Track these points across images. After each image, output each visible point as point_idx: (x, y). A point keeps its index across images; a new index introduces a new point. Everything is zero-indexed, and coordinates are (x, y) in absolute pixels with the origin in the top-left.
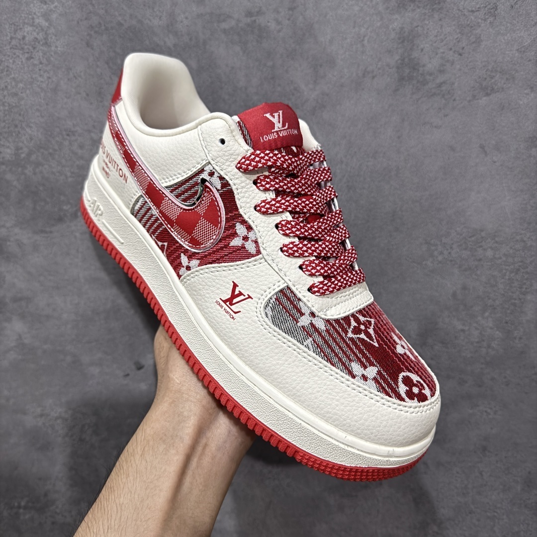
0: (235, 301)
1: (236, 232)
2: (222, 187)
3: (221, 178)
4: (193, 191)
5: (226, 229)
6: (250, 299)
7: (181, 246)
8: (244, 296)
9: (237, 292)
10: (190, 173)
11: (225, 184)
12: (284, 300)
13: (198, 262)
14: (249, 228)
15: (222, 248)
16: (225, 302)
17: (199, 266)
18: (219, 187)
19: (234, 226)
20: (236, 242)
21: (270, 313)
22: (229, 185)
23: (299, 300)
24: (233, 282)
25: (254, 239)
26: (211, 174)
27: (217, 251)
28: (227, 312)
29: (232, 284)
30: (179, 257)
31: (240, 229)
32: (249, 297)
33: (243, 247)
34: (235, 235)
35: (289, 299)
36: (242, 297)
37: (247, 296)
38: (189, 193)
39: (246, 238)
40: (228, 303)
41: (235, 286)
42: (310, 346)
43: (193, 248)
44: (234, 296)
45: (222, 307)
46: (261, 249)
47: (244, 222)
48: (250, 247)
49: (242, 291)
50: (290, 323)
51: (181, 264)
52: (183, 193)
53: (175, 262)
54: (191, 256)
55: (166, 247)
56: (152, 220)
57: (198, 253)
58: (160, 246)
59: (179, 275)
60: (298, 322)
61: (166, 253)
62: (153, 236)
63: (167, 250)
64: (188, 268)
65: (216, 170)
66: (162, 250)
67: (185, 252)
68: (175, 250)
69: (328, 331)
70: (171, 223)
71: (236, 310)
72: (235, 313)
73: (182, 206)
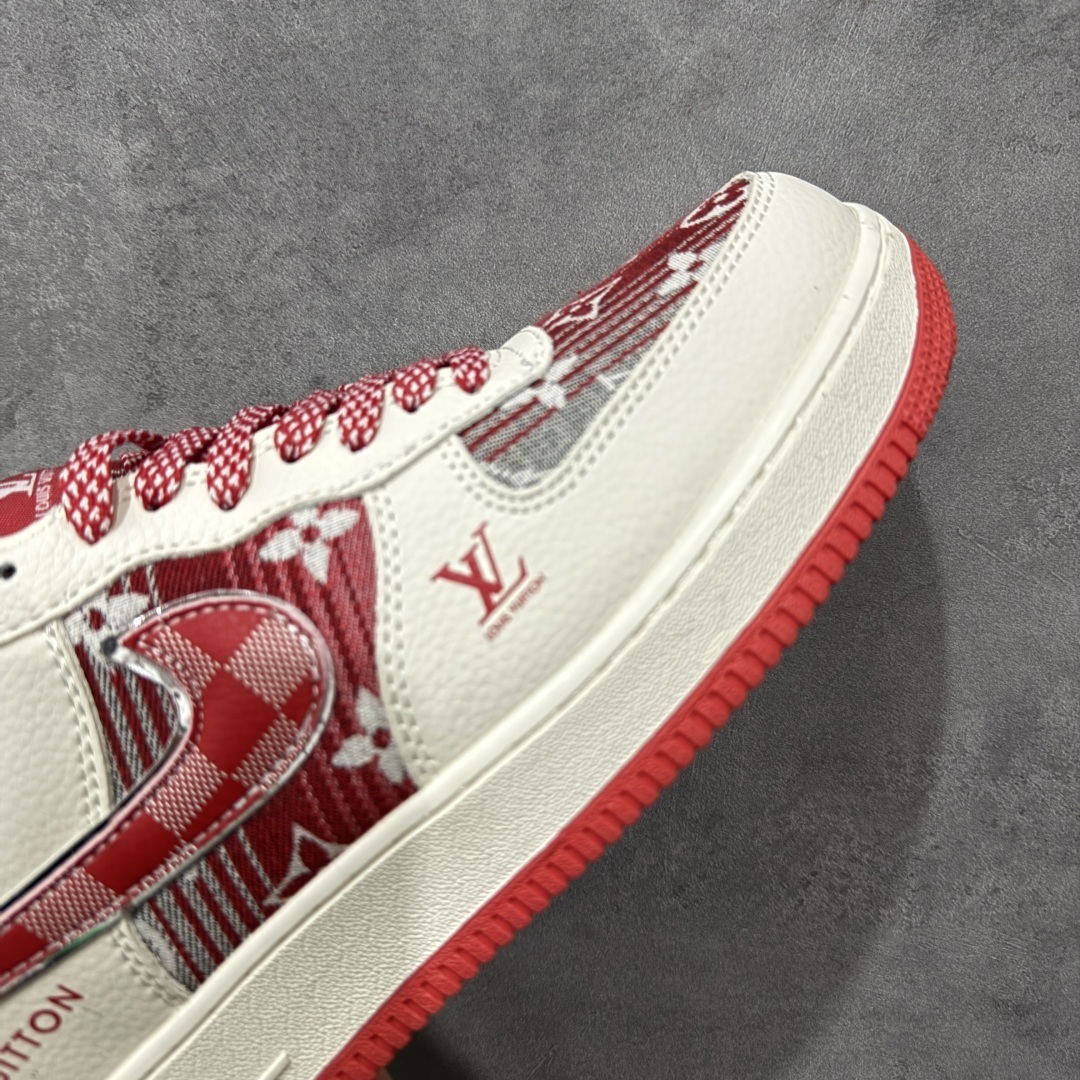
0: (488, 576)
1: (285, 562)
2: (143, 591)
3: (115, 589)
4: (137, 697)
5: (274, 590)
6: (486, 530)
7: (311, 764)
8: (475, 547)
9: (465, 570)
10: (83, 699)
11: (136, 579)
12: (495, 441)
13: (364, 695)
14: (281, 523)
15: (330, 608)
16: (490, 607)
17: (377, 695)
18: (142, 601)
19: (269, 568)
20: (317, 563)
21: (528, 475)
22: (142, 567)
23: (496, 409)
24: (435, 578)
25: (315, 512)
26: (97, 620)
27: (335, 623)
28: (522, 600)
29: (441, 582)
30: (342, 774)
31: (279, 549)
32: (480, 533)
33: (335, 543)
34: (294, 566)
35: (492, 431)
37: (478, 540)
38: (142, 712)
39: (310, 535)
40: (495, 598)
41: (445, 574)
42: (617, 376)
43: (321, 709)
44: (475, 580)
45: (505, 620)
46: (348, 492)
47: (260, 538)
48: (339, 522)
49: (463, 551)
50: (556, 424)
51: (368, 771)
52: (139, 736)
53: (360, 802)
54: (346, 723)
55: (309, 836)
56: (214, 885)
57: (338, 695)
58: (306, 870)
59: (406, 789)
60: (554, 409)
61: (328, 840)
62: (271, 900)
63: (319, 833)
64: (382, 738)
65: (88, 600)
66: (317, 861)
67: (329, 744)
68: (321, 790)
69: (580, 352)
70: (229, 792)
71: (516, 574)
72: (523, 574)
73: (181, 747)
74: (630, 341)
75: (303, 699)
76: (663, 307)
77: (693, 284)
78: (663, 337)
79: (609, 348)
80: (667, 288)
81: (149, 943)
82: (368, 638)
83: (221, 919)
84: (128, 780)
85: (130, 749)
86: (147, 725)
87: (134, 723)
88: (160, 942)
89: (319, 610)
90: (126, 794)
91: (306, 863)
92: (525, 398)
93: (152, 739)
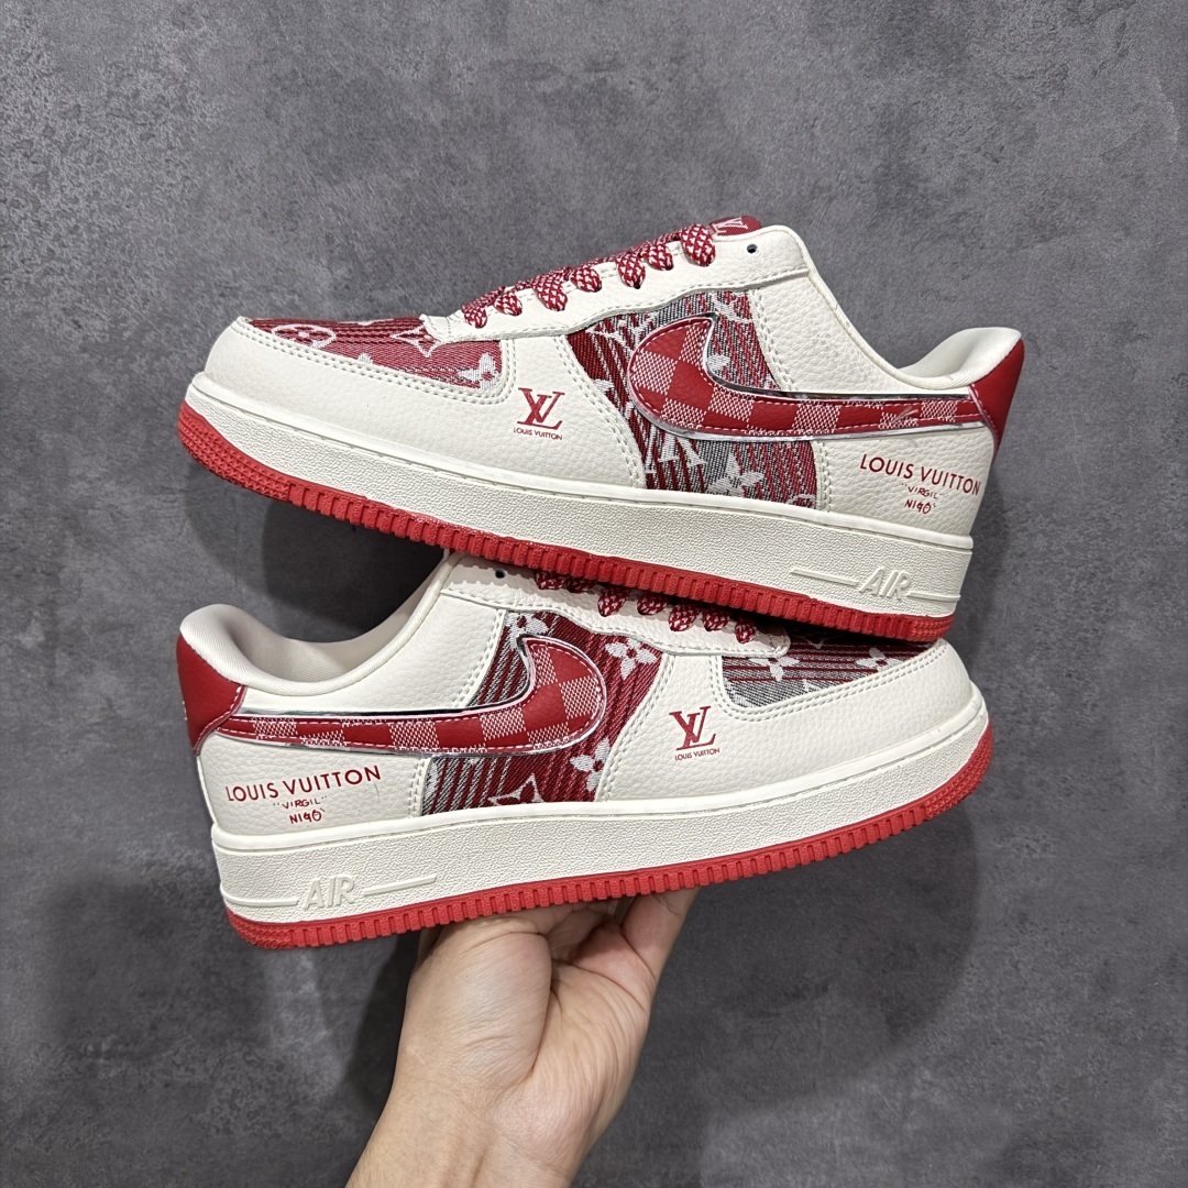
0: (696, 731)
1: (614, 658)
2: (549, 625)
3: (538, 615)
4: (513, 668)
5: (601, 666)
6: (708, 710)
7: (561, 753)
8: (698, 714)
9: (687, 720)
10: (492, 653)
11: (548, 618)
12: (739, 673)
13: (606, 740)
14: (622, 639)
15: (619, 693)
16: (687, 746)
17: (611, 746)
18: (545, 629)
19: (606, 655)
20: (627, 668)
21: (743, 700)
22: (554, 614)
23: (747, 658)
24: (671, 714)
25: (639, 645)
26: (522, 623)
27: (616, 701)
28: (702, 753)
29: (673, 717)
30: (570, 766)
31: (615, 650)
32: (705, 709)
33: (640, 665)
34: (616, 662)
35: (739, 667)
36: (699, 718)
37: (702, 711)
38: (511, 676)
39: (631, 653)
40: (692, 744)
41: (677, 715)
42: (812, 686)
43: (583, 733)
44: (688, 728)
45: (689, 756)
46: (658, 647)
47: (610, 639)
48: (646, 657)
49: (692, 712)
50: (771, 687)
51: (582, 775)
52: (502, 685)
53: (567, 786)
54: (588, 747)
55: (534, 784)
56: (478, 774)
57: (595, 732)
58: (518, 798)
59: (589, 797)
60: (774, 679)
61: (539, 792)
62: (493, 800)
63: (539, 786)
64: (598, 766)
65: (525, 612)
66: (527, 798)
67: (575, 751)
68: (556, 769)
69: (802, 660)
70: (521, 738)
71: (708, 740)
72: (711, 742)
73: (515, 703)
74: (829, 674)
75: (580, 723)
76: (853, 670)
77: (875, 671)
78: (845, 685)
79: (817, 670)
80: (862, 662)
81: (429, 777)
82: (626, 718)
83: (466, 791)
84: (482, 701)
85: (494, 687)
86: (508, 683)
87: (504, 678)
88: (434, 781)
89: (614, 690)
90: (476, 705)
91: (521, 796)
92: (764, 663)
93: (505, 691)
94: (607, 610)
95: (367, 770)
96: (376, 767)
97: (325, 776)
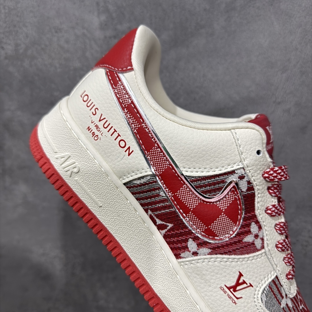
0: (238, 288)
1: (250, 230)
2: (247, 190)
3: (249, 183)
4: (217, 186)
5: (243, 227)
6: (251, 287)
7: (190, 233)
8: (247, 284)
9: (241, 281)
11: (251, 188)
12: (274, 288)
13: (210, 251)
14: (260, 228)
15: (235, 243)
16: (229, 288)
17: (208, 254)
18: (244, 190)
19: (249, 225)
20: (249, 239)
22: (253, 189)
24: (240, 272)
25: (261, 236)
26: (241, 178)
27: (231, 244)
28: (230, 297)
29: (239, 273)
30: (186, 241)
31: (254, 228)
32: (251, 285)
33: (253, 244)
34: (249, 232)
35: (276, 286)
36: (245, 285)
37: (249, 285)
38: (212, 187)
39: (256, 236)
40: (232, 290)
41: (241, 275)
44: (238, 284)
45: (225, 292)
46: (265, 245)
47: (257, 222)
48: (258, 243)
49: (246, 280)
51: (186, 248)
52: (205, 186)
53: (177, 244)
54: (201, 244)
55: (168, 228)
56: (157, 199)
57: (210, 243)
58: (157, 224)
59: (178, 256)
60: (280, 304)
61: (166, 232)
62: (150, 212)
63: (169, 231)
64: (195, 254)
65: (247, 175)
66: (160, 227)
67: (196, 239)
68: (181, 234)
69: (293, 307)
70: (186, 210)
71: (238, 296)
72: (237, 298)
73: (201, 197)
75: (210, 233)
81: (142, 177)
82: (225, 253)
83: (147, 198)
84: (193, 181)
85: (202, 183)
86: (208, 188)
87: (210, 185)
88: (142, 181)
89: (236, 240)
90: (189, 180)
91: (159, 224)
92: (284, 295)
93: (204, 189)
94: (269, 212)
95: (129, 148)
96: (133, 151)
97: (115, 131)
